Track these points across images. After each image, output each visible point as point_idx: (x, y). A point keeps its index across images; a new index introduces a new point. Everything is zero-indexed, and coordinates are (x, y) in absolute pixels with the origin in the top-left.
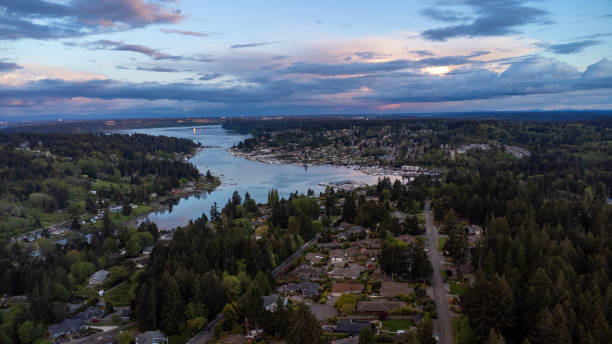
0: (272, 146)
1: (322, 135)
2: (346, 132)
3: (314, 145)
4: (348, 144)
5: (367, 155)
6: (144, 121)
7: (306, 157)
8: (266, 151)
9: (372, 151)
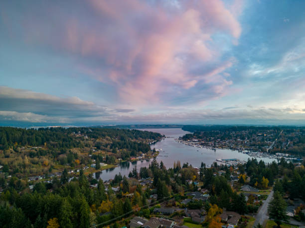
0: (200, 138)
1: (229, 133)
2: (244, 132)
3: (222, 139)
4: (243, 138)
5: (254, 145)
6: (147, 125)
7: (215, 145)
8: (196, 140)
9: (257, 143)
